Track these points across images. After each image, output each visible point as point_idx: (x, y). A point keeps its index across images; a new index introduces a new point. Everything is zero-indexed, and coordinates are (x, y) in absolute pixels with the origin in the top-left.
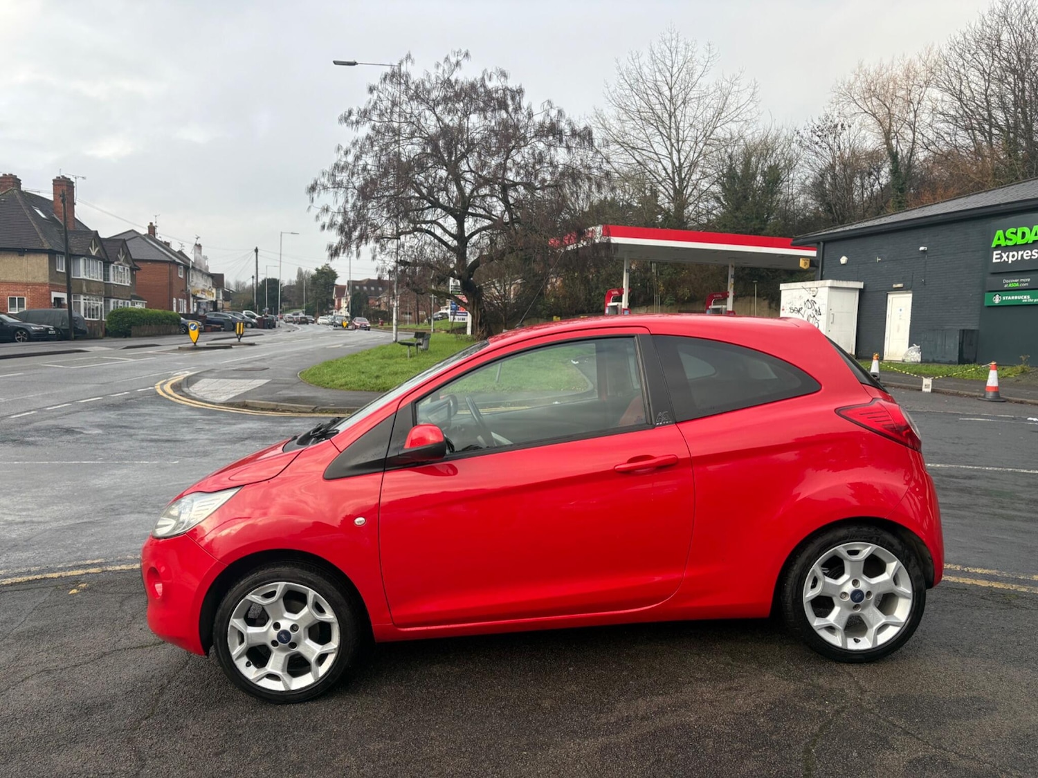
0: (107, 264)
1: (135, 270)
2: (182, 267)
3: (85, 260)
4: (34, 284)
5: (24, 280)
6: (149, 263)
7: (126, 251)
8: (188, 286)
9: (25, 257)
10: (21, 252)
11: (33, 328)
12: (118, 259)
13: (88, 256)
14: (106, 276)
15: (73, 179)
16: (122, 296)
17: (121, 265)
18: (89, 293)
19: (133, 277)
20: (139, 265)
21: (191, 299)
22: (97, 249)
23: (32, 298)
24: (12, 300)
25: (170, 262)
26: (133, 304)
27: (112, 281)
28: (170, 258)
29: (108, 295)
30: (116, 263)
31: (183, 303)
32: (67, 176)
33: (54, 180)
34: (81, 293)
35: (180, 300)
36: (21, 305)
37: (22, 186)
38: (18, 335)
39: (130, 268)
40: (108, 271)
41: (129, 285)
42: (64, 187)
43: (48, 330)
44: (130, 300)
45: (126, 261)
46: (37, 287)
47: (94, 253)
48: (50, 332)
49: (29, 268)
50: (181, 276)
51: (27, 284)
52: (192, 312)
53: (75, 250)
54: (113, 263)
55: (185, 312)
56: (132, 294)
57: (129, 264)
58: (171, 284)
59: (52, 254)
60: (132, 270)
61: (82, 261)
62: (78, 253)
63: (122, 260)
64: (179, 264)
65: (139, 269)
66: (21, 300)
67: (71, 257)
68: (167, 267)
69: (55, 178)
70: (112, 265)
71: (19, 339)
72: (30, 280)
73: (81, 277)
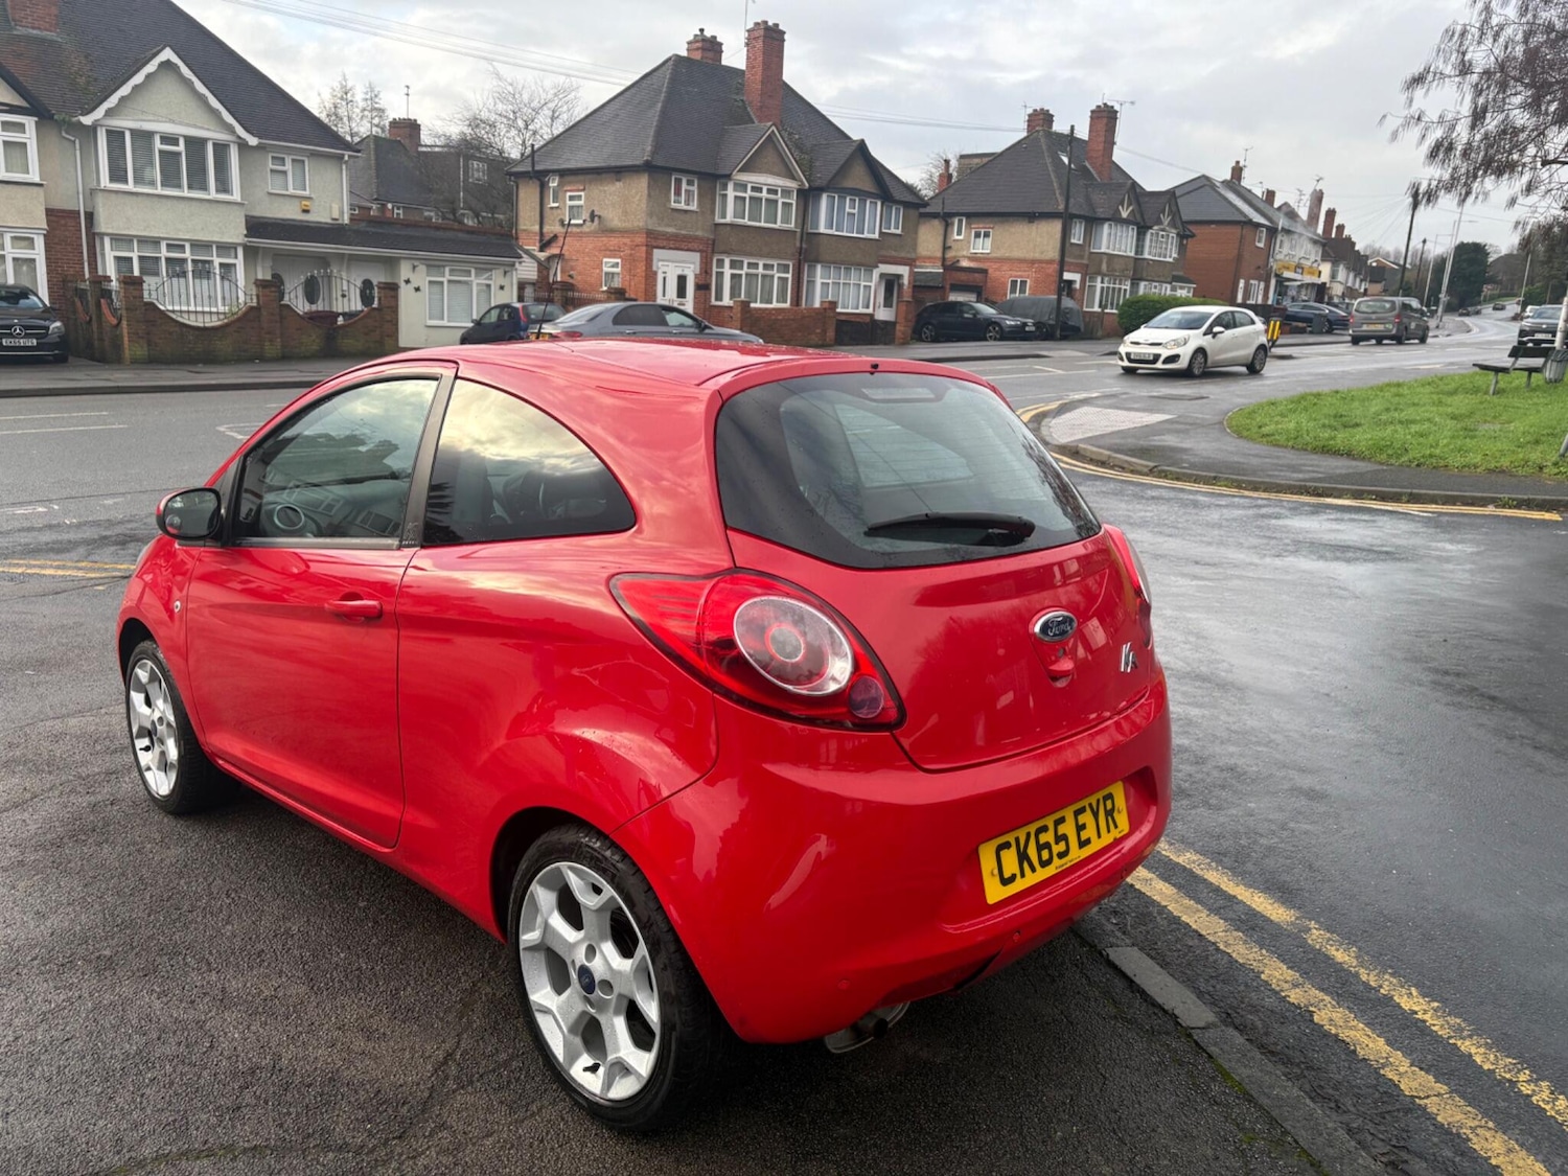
0: (1142, 230)
1: (1187, 237)
2: (1264, 230)
3: (1110, 225)
4: (1040, 262)
5: (1030, 255)
6: (1213, 226)
7: (1174, 209)
8: (1271, 260)
9: (1036, 222)
10: (1032, 217)
11: (1008, 322)
12: (1159, 222)
13: (1116, 219)
14: (1139, 248)
15: (1117, 108)
16: (1159, 276)
17: (1163, 230)
18: (1111, 274)
19: (1182, 248)
20: (1194, 229)
21: (1273, 282)
22: (1131, 208)
23: (1036, 281)
24: (1014, 283)
25: (1245, 223)
26: (1174, 289)
27: (1146, 256)
28: (1245, 216)
29: (1139, 276)
30: (1156, 228)
31: (1258, 287)
32: (1109, 104)
33: (1092, 112)
34: (1099, 273)
35: (1252, 282)
36: (1022, 291)
37: (1054, 124)
38: (990, 332)
39: (1178, 235)
40: (1144, 240)
41: (1171, 260)
42: (1105, 118)
43: (1025, 324)
44: (1170, 283)
45: (1173, 224)
46: (1044, 265)
47: (1124, 214)
48: (1027, 329)
49: (1039, 239)
50: (1261, 245)
51: (1033, 262)
52: (1270, 302)
53: (1100, 212)
54: (1151, 228)
55: (1260, 302)
56: (1175, 273)
57: (1176, 228)
58: (1239, 258)
59: (1067, 219)
60: (1182, 237)
61: (1106, 226)
62: (1102, 216)
63: (1166, 223)
64: (1258, 225)
65: (1193, 236)
66: (1023, 283)
67: (1093, 222)
68: (1237, 230)
69: (1094, 108)
70: (1151, 231)
71: (990, 337)
72: (1037, 256)
73: (1103, 250)
